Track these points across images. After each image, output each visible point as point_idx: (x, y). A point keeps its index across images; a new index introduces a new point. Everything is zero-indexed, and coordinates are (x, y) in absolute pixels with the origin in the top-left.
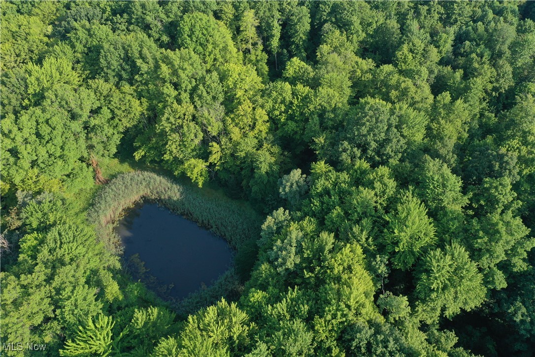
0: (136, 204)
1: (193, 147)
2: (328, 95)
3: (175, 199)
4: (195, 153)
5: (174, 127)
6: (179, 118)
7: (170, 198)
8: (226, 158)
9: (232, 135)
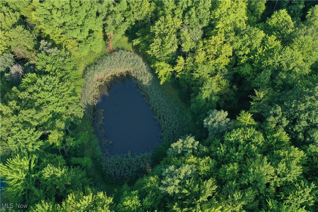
0: (122, 75)
1: (168, 53)
2: (292, 57)
3: (144, 83)
4: (168, 58)
5: (162, 33)
6: (168, 28)
7: (141, 81)
8: (186, 72)
9: (197, 57)
